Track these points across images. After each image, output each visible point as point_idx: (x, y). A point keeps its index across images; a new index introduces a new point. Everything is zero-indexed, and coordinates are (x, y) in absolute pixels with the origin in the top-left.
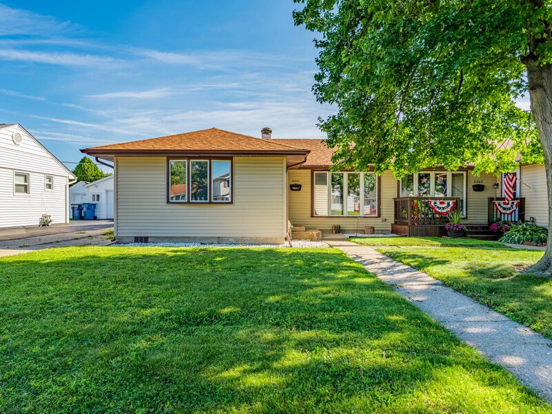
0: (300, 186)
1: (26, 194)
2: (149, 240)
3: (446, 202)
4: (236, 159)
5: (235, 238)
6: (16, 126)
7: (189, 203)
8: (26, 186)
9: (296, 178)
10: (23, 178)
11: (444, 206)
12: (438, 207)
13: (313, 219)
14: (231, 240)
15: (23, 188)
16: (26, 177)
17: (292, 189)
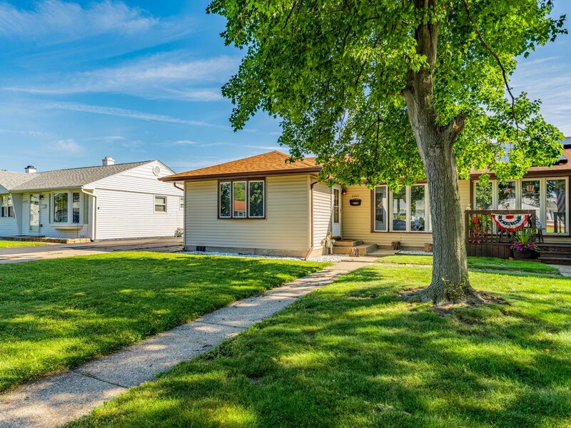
0: (359, 202)
1: (164, 212)
2: (206, 249)
3: (516, 216)
4: (268, 178)
5: (267, 250)
6: (156, 162)
7: (248, 218)
8: (164, 206)
9: (355, 193)
10: (162, 200)
11: (513, 220)
12: (504, 223)
13: (374, 235)
14: (265, 251)
15: (162, 208)
16: (164, 199)
17: (351, 204)
